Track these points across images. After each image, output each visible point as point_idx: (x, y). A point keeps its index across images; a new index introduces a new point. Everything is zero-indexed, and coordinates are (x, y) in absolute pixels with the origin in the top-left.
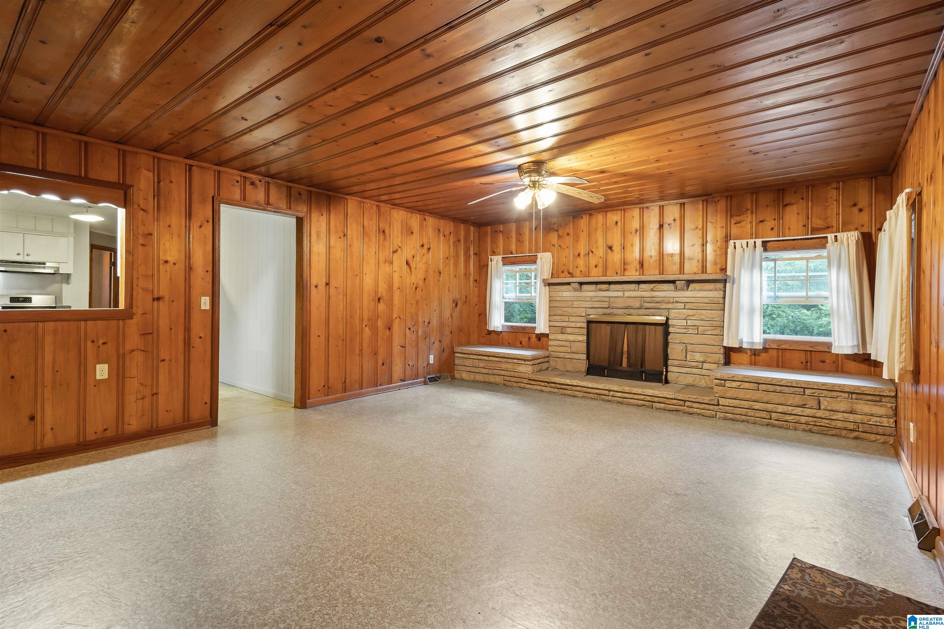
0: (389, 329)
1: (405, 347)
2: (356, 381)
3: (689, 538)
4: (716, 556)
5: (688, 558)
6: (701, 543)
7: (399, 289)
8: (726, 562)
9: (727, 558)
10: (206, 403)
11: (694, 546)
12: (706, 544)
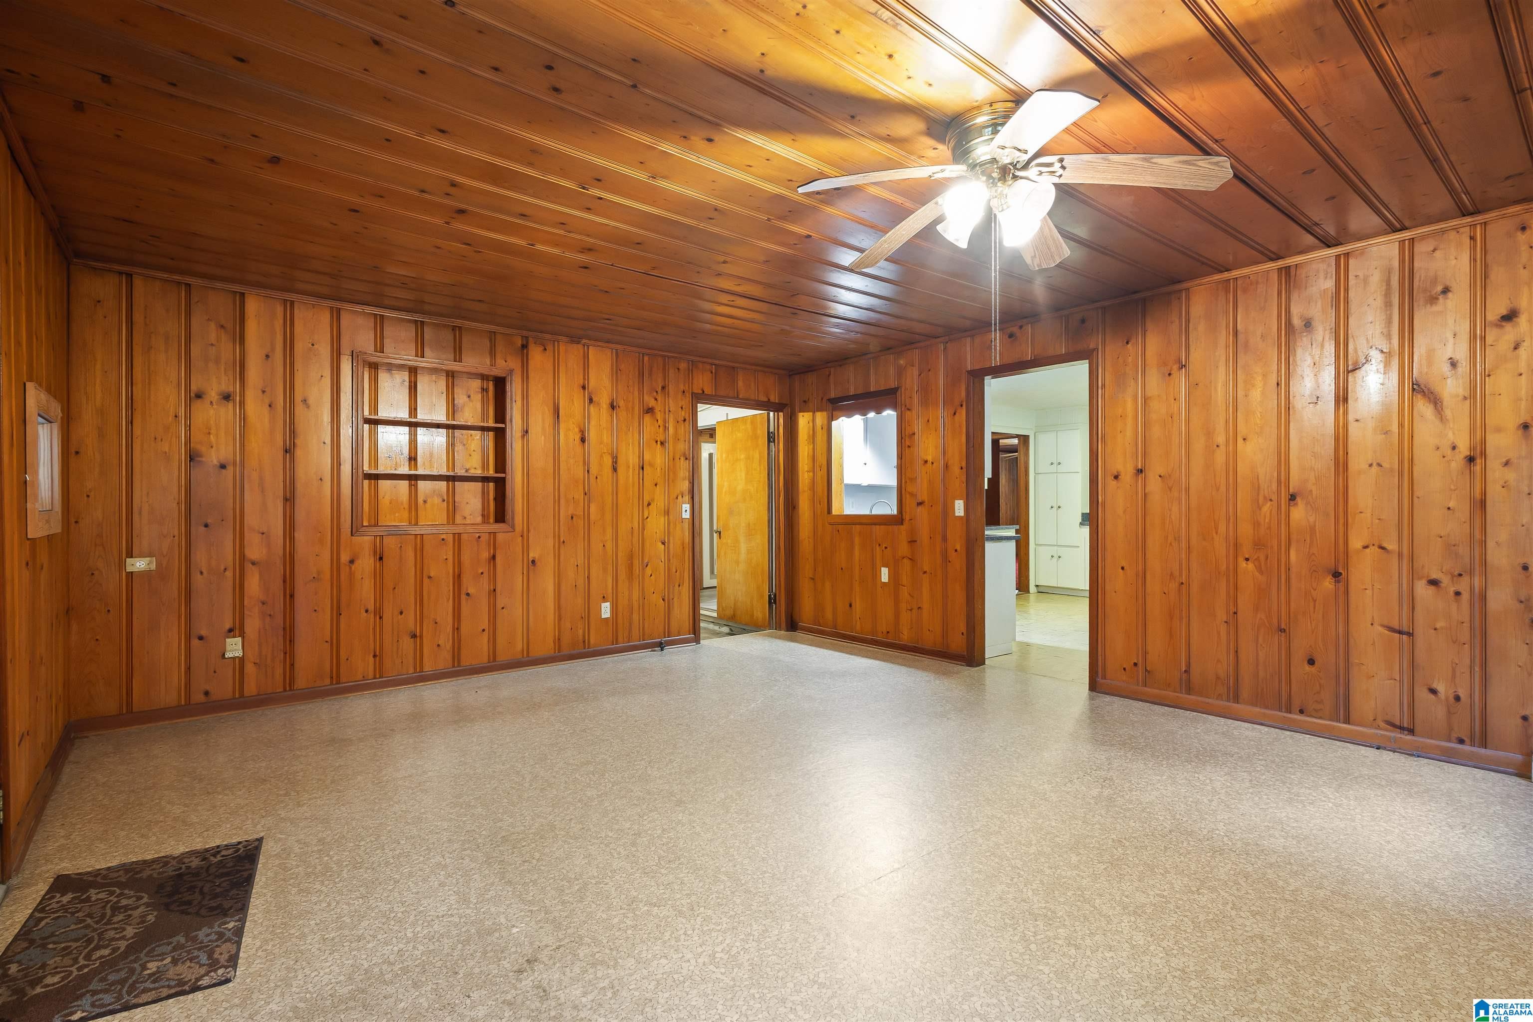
0: (1336, 575)
1: (1410, 634)
2: (1218, 678)
3: (405, 901)
4: (348, 904)
5: (377, 879)
6: (384, 907)
7: (1375, 468)
8: (329, 905)
9: (332, 913)
10: (963, 634)
11: (388, 896)
12: (377, 911)
